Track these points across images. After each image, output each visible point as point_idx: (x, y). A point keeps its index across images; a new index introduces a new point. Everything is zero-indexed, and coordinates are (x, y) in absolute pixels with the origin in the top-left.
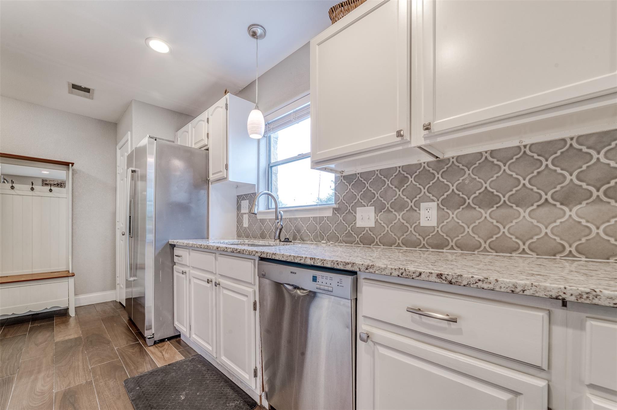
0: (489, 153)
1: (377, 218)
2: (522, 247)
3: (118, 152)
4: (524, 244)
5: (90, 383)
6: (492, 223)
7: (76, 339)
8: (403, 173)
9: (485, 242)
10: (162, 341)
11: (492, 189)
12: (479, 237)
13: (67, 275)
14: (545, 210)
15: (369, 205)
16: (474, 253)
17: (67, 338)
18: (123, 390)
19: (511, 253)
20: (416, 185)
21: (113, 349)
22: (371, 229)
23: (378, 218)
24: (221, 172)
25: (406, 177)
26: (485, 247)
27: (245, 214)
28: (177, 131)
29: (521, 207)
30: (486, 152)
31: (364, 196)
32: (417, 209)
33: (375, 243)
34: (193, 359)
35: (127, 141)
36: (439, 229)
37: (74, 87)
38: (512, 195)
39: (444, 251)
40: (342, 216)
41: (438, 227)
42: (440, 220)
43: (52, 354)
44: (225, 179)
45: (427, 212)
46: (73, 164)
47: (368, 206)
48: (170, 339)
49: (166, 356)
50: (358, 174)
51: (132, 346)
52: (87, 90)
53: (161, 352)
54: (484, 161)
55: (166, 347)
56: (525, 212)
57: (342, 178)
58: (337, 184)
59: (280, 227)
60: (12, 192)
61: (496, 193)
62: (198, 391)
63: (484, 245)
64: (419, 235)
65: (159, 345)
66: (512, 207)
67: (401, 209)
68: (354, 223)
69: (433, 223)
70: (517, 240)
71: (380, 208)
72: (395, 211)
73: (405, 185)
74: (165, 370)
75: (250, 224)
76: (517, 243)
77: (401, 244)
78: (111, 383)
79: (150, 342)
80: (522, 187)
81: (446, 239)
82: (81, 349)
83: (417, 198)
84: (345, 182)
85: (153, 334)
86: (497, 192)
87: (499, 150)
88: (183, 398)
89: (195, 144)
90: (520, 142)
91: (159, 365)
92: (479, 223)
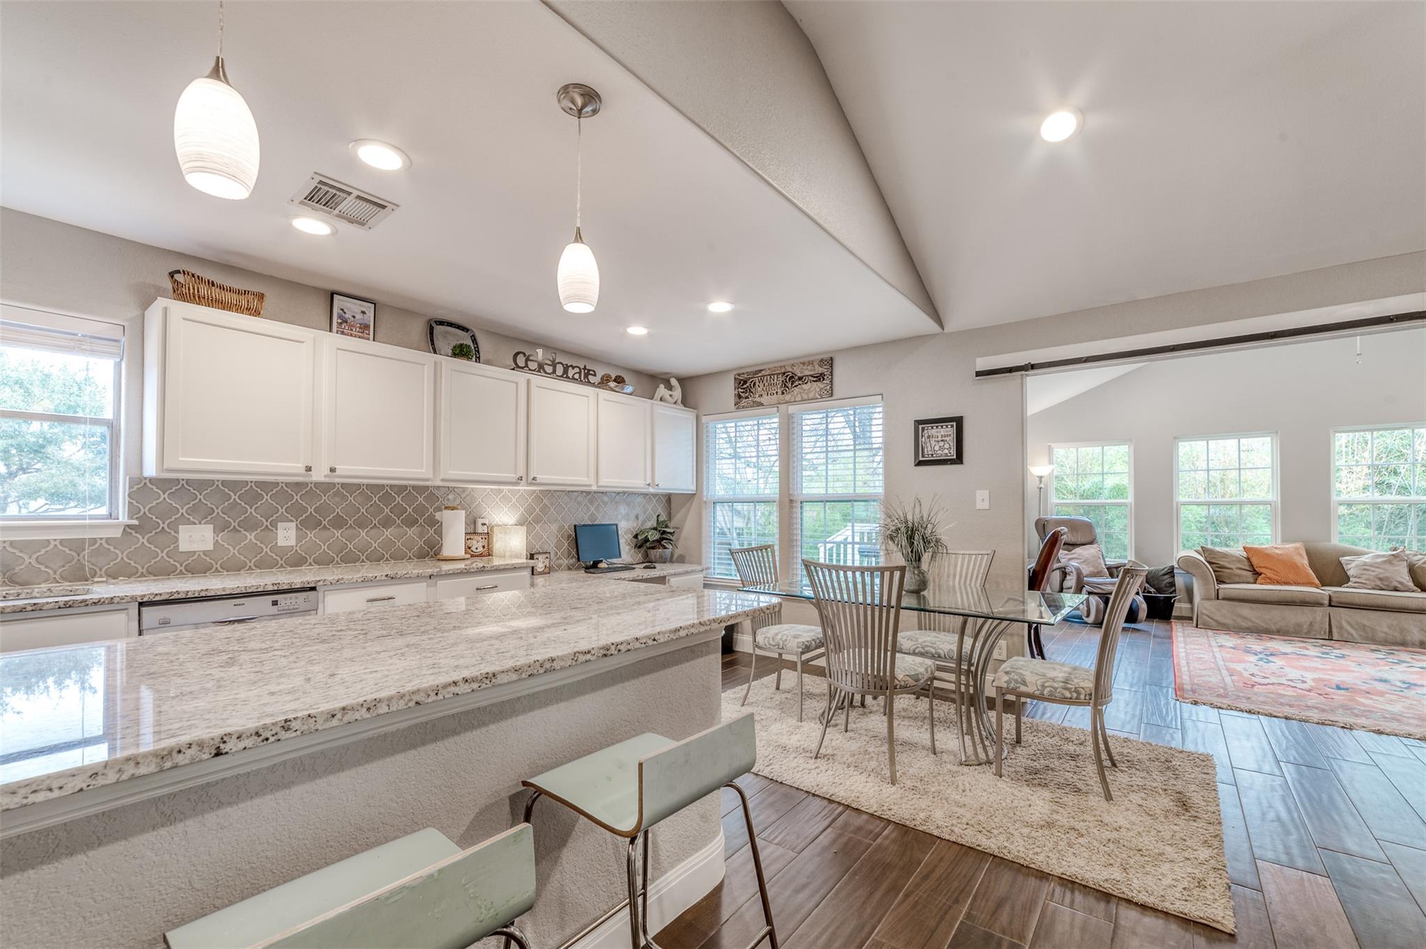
1: (217, 539)
6: (342, 541)
8: (256, 489)
14: (373, 532)
15: (204, 523)
20: (272, 504)
22: (205, 553)
23: (219, 538)
25: (260, 494)
30: (339, 484)
31: (193, 511)
32: (274, 529)
36: (298, 548)
39: (303, 568)
40: (146, 537)
41: (296, 547)
42: (299, 539)
45: (284, 532)
47: (200, 523)
54: (336, 491)
58: (135, 489)
64: (276, 555)
67: (252, 529)
68: (172, 546)
69: (292, 542)
71: (221, 527)
73: (259, 503)
77: (253, 568)
81: (304, 557)
83: (274, 518)
86: (345, 516)
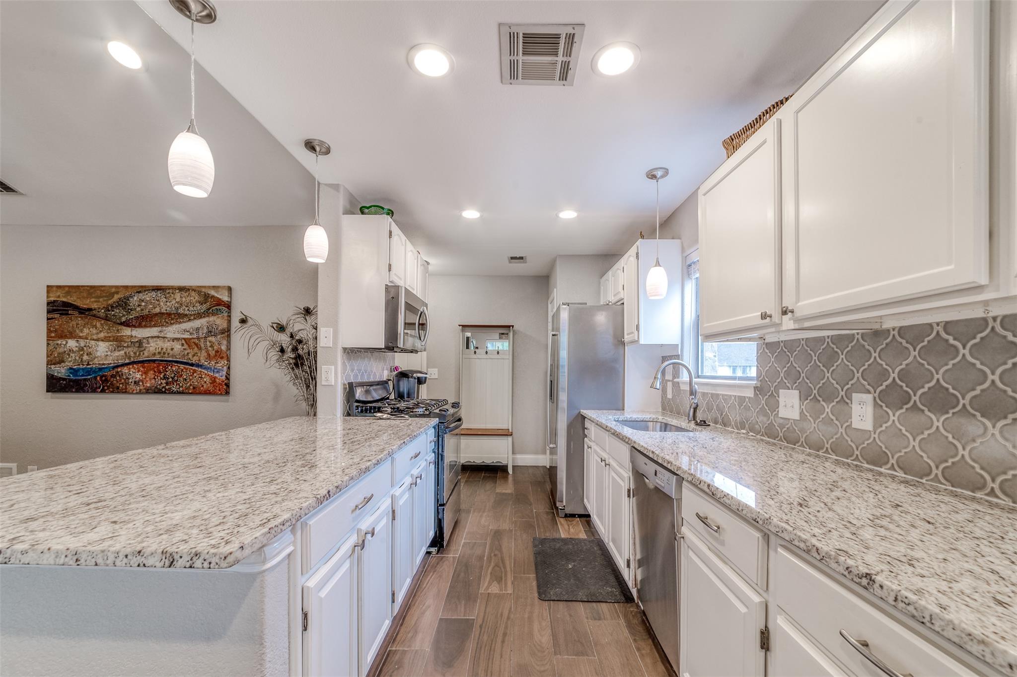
0: (943, 325)
1: (802, 407)
2: (990, 484)
3: (550, 306)
4: (993, 480)
5: (512, 531)
6: (947, 437)
7: (509, 494)
8: (832, 346)
9: (937, 467)
10: (573, 516)
11: (947, 383)
12: (928, 457)
13: (506, 434)
15: (794, 388)
16: (921, 481)
17: (504, 491)
18: (530, 544)
19: (973, 492)
20: (848, 366)
21: (532, 511)
22: (795, 422)
23: (804, 407)
24: (632, 333)
25: (836, 352)
26: (936, 475)
27: (669, 381)
28: (601, 278)
29: (989, 419)
30: (938, 324)
31: (788, 374)
32: (849, 402)
33: (800, 443)
34: (593, 541)
35: (553, 299)
36: (876, 436)
37: (512, 258)
38: (975, 397)
39: (883, 470)
40: (764, 399)
41: (875, 433)
42: (877, 422)
43: (493, 501)
44: (638, 341)
45: (859, 407)
46: (513, 326)
47: (792, 389)
48: (580, 516)
49: (572, 530)
50: (782, 341)
51: (547, 513)
52: (521, 258)
53: (568, 526)
54: (934, 338)
55: (574, 523)
56: (994, 427)
57: (764, 346)
58: (759, 354)
59: (694, 406)
60: (474, 356)
61: (951, 391)
62: (585, 567)
63: (936, 472)
64: (851, 441)
65: (569, 519)
66: (974, 416)
67: (828, 400)
68: (777, 410)
69: (868, 425)
70: (982, 472)
71: (805, 394)
72: (823, 400)
73: (835, 365)
74: (565, 541)
75: (674, 396)
76: (982, 476)
77: (830, 450)
78: (524, 536)
79: (562, 514)
80: (990, 386)
81: (885, 452)
82: (511, 503)
83: (849, 386)
84: (767, 351)
85: (564, 506)
86: (953, 389)
87: (957, 322)
88: (570, 566)
89: (614, 296)
90: (985, 312)
91: (563, 536)
92: (929, 435)
